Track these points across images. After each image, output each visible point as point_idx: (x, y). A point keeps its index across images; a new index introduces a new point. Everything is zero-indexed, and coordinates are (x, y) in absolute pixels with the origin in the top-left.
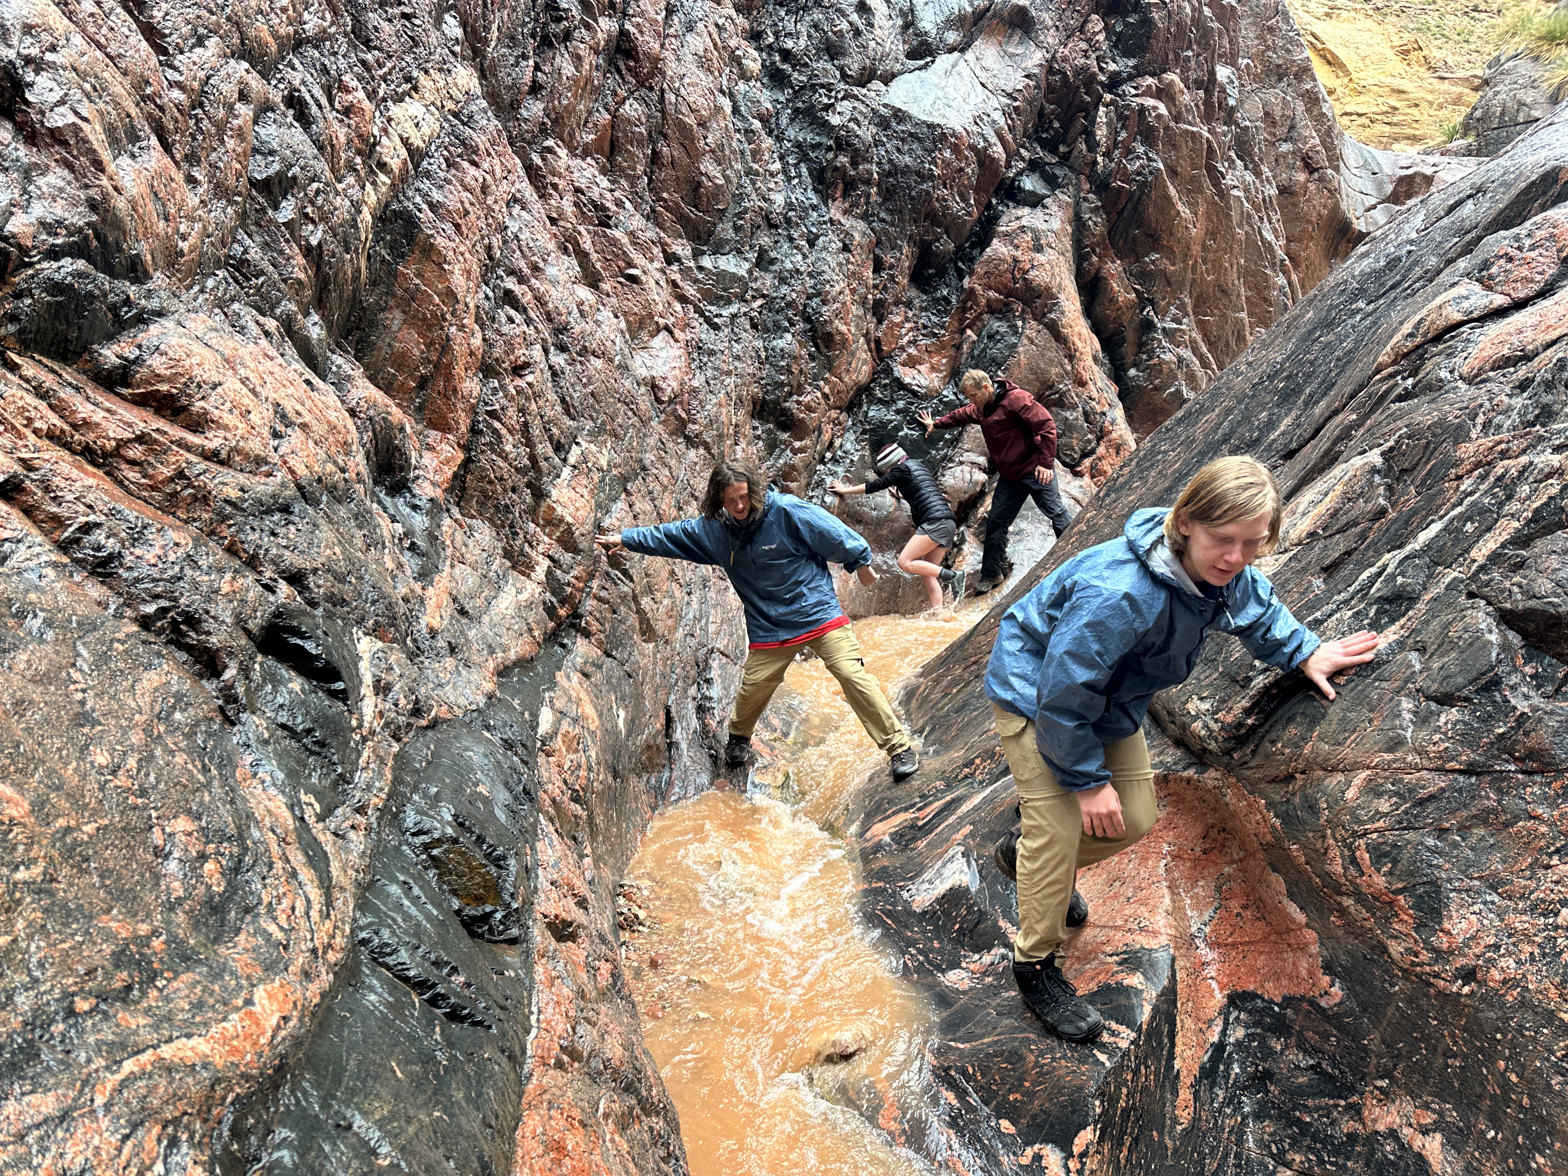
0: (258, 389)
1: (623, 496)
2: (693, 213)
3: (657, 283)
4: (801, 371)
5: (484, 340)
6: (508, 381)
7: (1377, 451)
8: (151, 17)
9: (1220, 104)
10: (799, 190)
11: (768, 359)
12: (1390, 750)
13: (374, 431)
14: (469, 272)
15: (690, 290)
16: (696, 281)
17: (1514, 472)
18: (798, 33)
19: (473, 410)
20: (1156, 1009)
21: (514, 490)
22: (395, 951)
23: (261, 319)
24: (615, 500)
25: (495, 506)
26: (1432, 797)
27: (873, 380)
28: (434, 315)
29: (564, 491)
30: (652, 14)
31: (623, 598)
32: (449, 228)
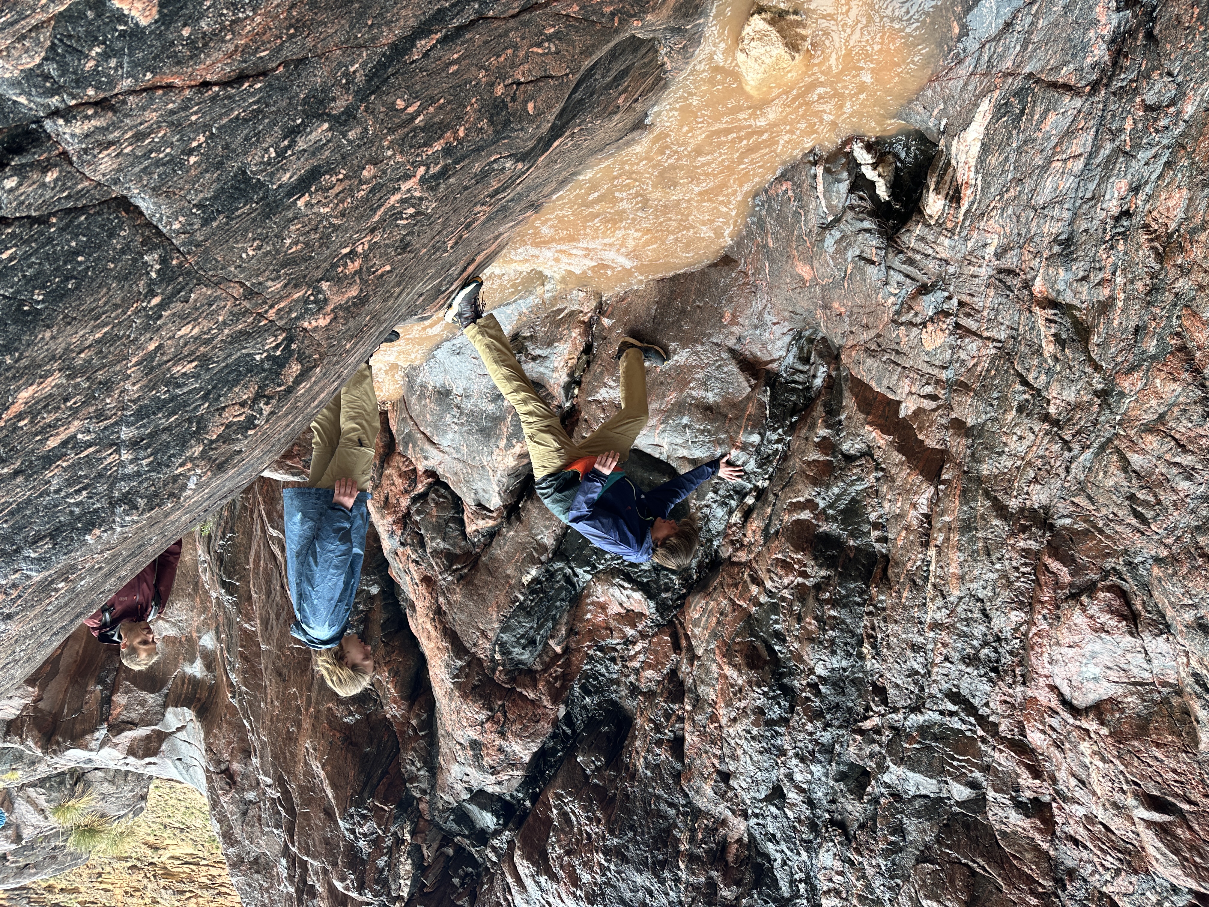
27: (683, 597)
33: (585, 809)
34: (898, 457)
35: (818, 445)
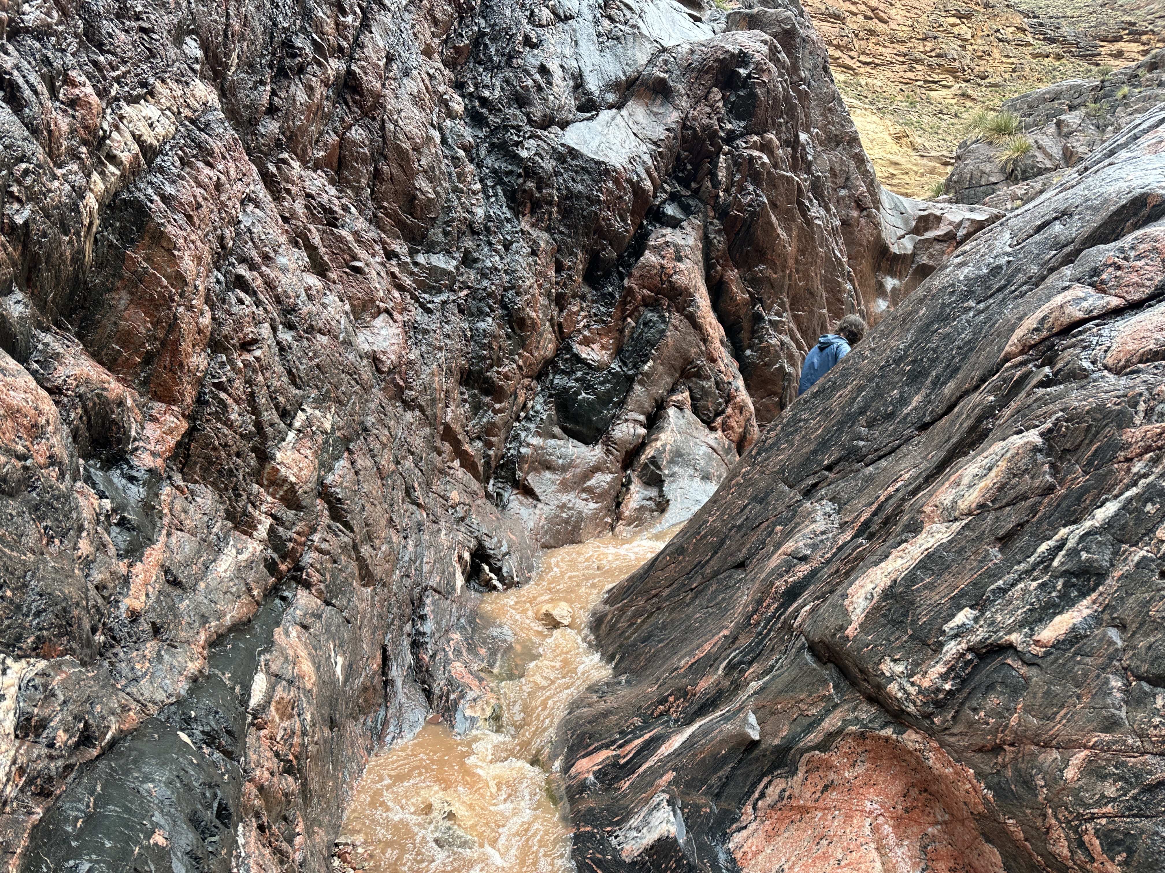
1: (346, 455)
2: (409, 220)
3: (378, 274)
4: (500, 348)
5: (214, 319)
6: (236, 356)
7: (1035, 431)
9: (802, 158)
10: (496, 206)
11: (473, 337)
14: (199, 259)
15: (407, 281)
16: (412, 274)
18: (493, 85)
19: (199, 383)
21: (238, 455)
24: (337, 458)
25: (219, 471)
26: (1160, 784)
27: (557, 355)
28: (162, 296)
29: (289, 453)
30: (375, 60)
31: (344, 548)
32: (181, 219)
33: (611, 225)
34: (460, 437)
35: (493, 445)
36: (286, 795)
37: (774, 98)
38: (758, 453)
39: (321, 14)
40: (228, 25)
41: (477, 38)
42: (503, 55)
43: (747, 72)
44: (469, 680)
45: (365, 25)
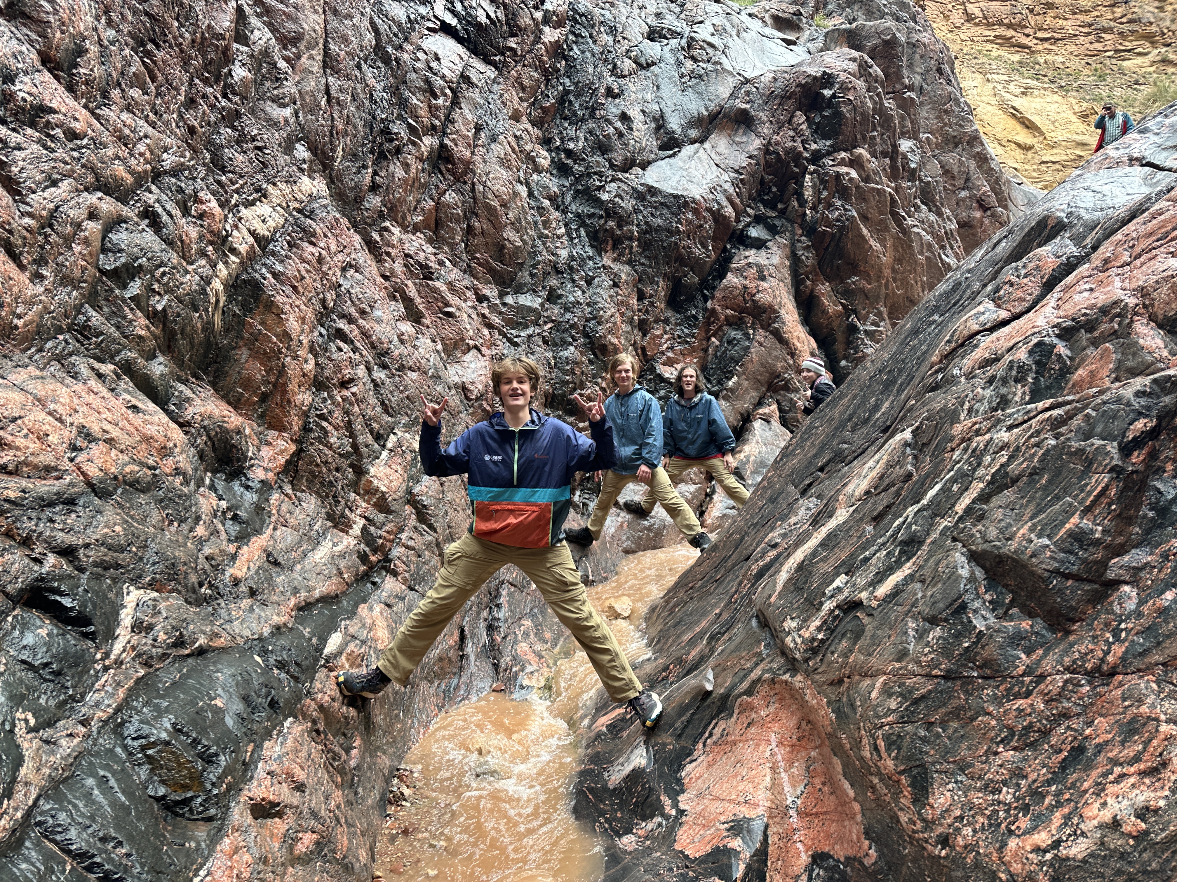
0: (64, 417)
2: (498, 266)
3: (469, 316)
4: (582, 373)
5: (317, 364)
6: (335, 392)
7: (910, 429)
8: (10, 171)
9: (903, 167)
10: (579, 247)
11: (558, 364)
12: (899, 660)
13: (208, 435)
14: (303, 319)
15: (496, 320)
16: (501, 313)
17: (982, 446)
18: (578, 138)
19: (306, 415)
20: (748, 867)
21: (337, 470)
22: (66, 830)
23: (97, 365)
25: (321, 483)
26: (923, 697)
28: (272, 350)
29: (381, 468)
30: (465, 132)
31: (428, 545)
32: (288, 290)
33: (691, 253)
36: (346, 718)
37: (862, 114)
38: (781, 459)
39: (415, 101)
40: (332, 127)
41: (562, 97)
42: (587, 108)
43: (831, 92)
44: (531, 657)
45: (455, 103)
